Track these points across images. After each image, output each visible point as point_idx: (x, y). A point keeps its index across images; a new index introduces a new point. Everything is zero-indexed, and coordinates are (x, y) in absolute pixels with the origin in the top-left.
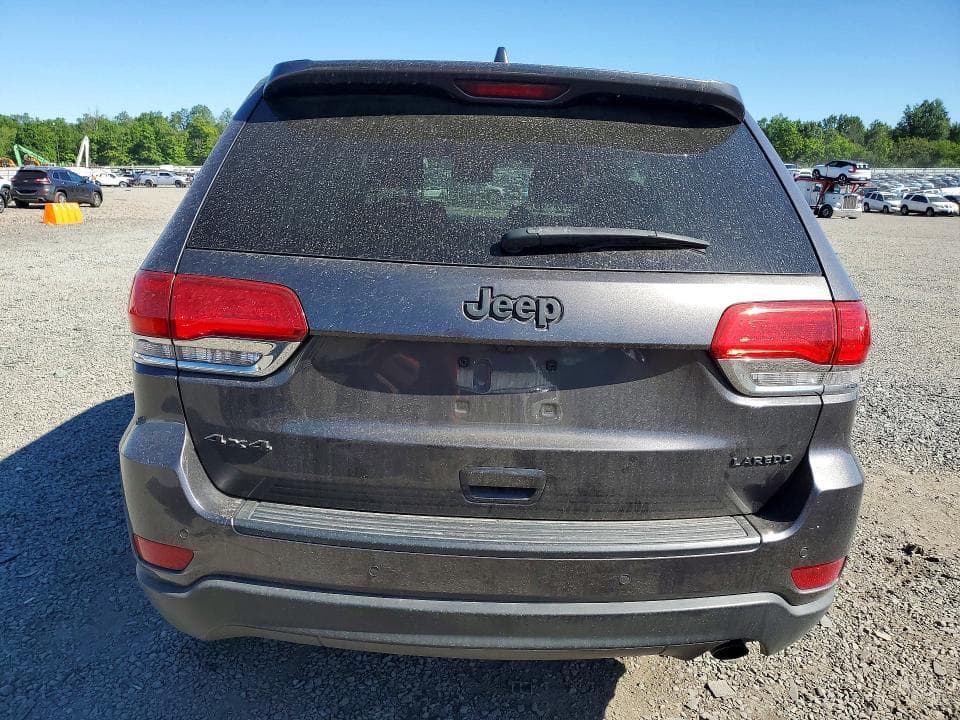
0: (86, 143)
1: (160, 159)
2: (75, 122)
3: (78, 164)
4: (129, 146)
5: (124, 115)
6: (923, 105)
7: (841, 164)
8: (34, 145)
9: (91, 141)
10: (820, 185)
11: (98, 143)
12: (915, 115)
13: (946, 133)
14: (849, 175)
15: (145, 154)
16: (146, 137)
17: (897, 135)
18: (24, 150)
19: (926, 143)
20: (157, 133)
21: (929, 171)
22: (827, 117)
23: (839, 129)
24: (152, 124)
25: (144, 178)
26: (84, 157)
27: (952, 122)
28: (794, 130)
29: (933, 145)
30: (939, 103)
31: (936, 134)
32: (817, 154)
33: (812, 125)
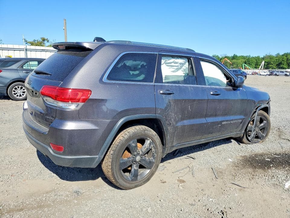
0: (263, 63)
1: (286, 67)
2: (263, 57)
3: (260, 69)
4: (277, 63)
5: (278, 54)
8: (249, 64)
9: (265, 62)
11: (267, 63)
15: (281, 66)
16: (283, 61)
18: (245, 65)
20: (287, 59)
24: (286, 56)
25: (274, 73)
26: (262, 67)
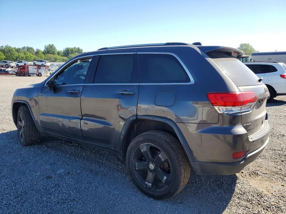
6: (49, 45)
7: (41, 61)
10: (36, 67)
12: (48, 48)
13: (57, 53)
14: (45, 64)
17: (44, 53)
19: (52, 56)
21: (55, 63)
22: (23, 47)
23: (27, 50)
27: (57, 50)
28: (14, 50)
29: (54, 56)
30: (53, 45)
31: (54, 53)
32: (23, 58)
33: (19, 49)
